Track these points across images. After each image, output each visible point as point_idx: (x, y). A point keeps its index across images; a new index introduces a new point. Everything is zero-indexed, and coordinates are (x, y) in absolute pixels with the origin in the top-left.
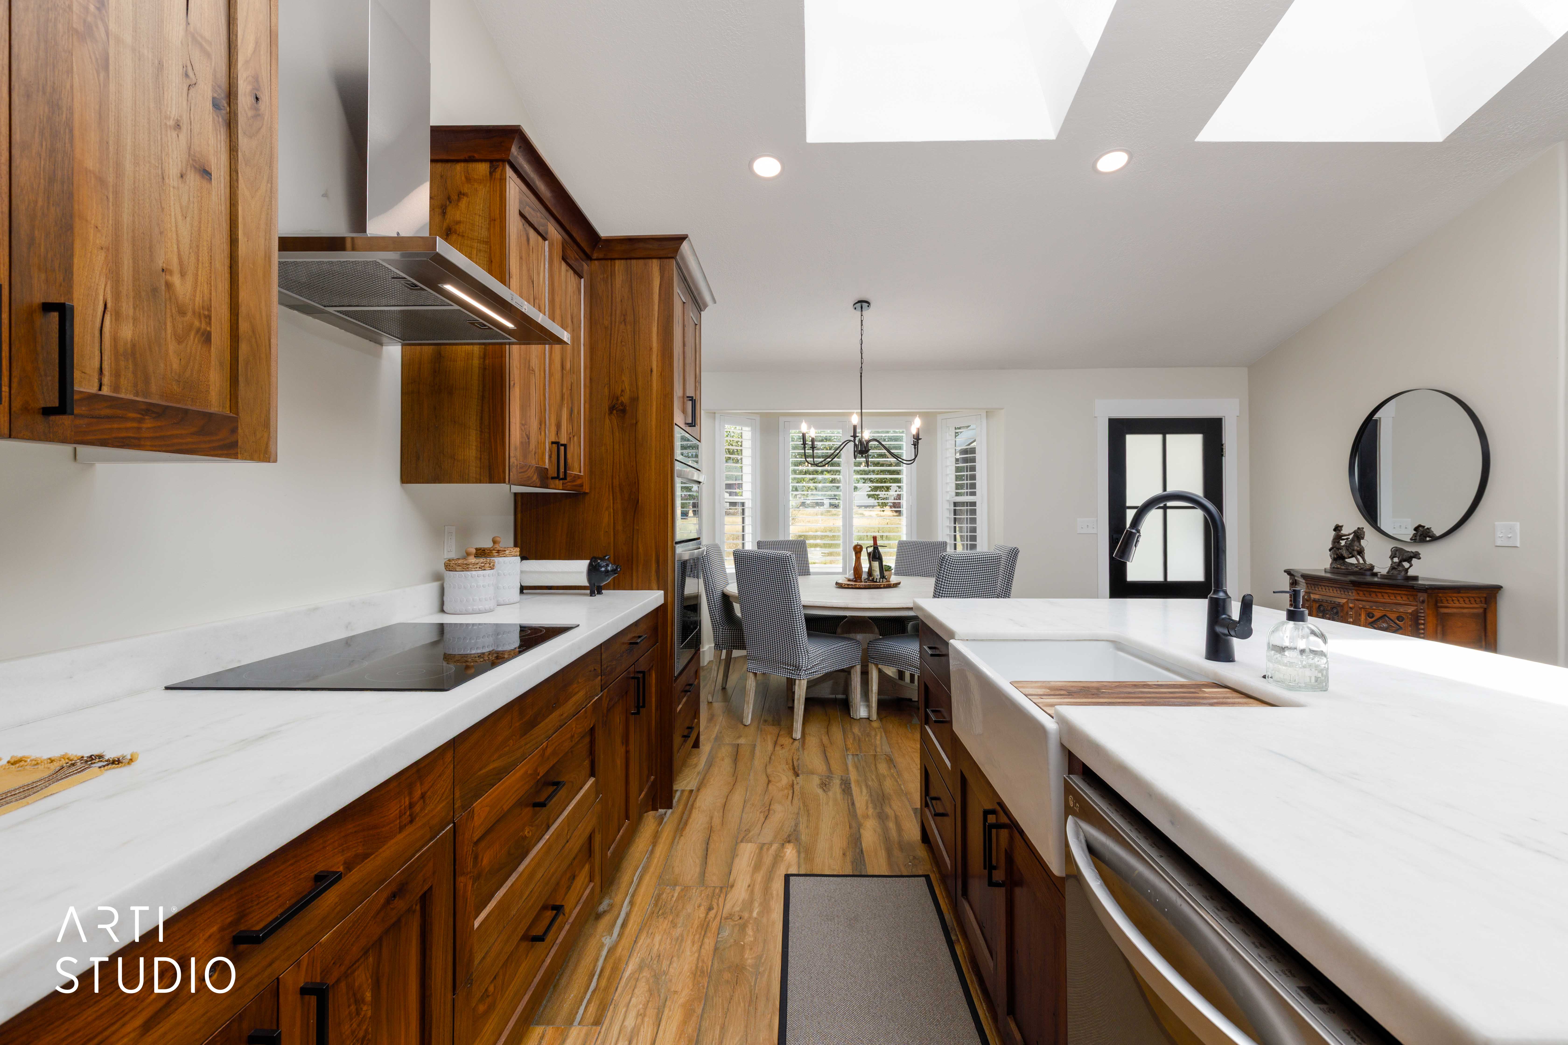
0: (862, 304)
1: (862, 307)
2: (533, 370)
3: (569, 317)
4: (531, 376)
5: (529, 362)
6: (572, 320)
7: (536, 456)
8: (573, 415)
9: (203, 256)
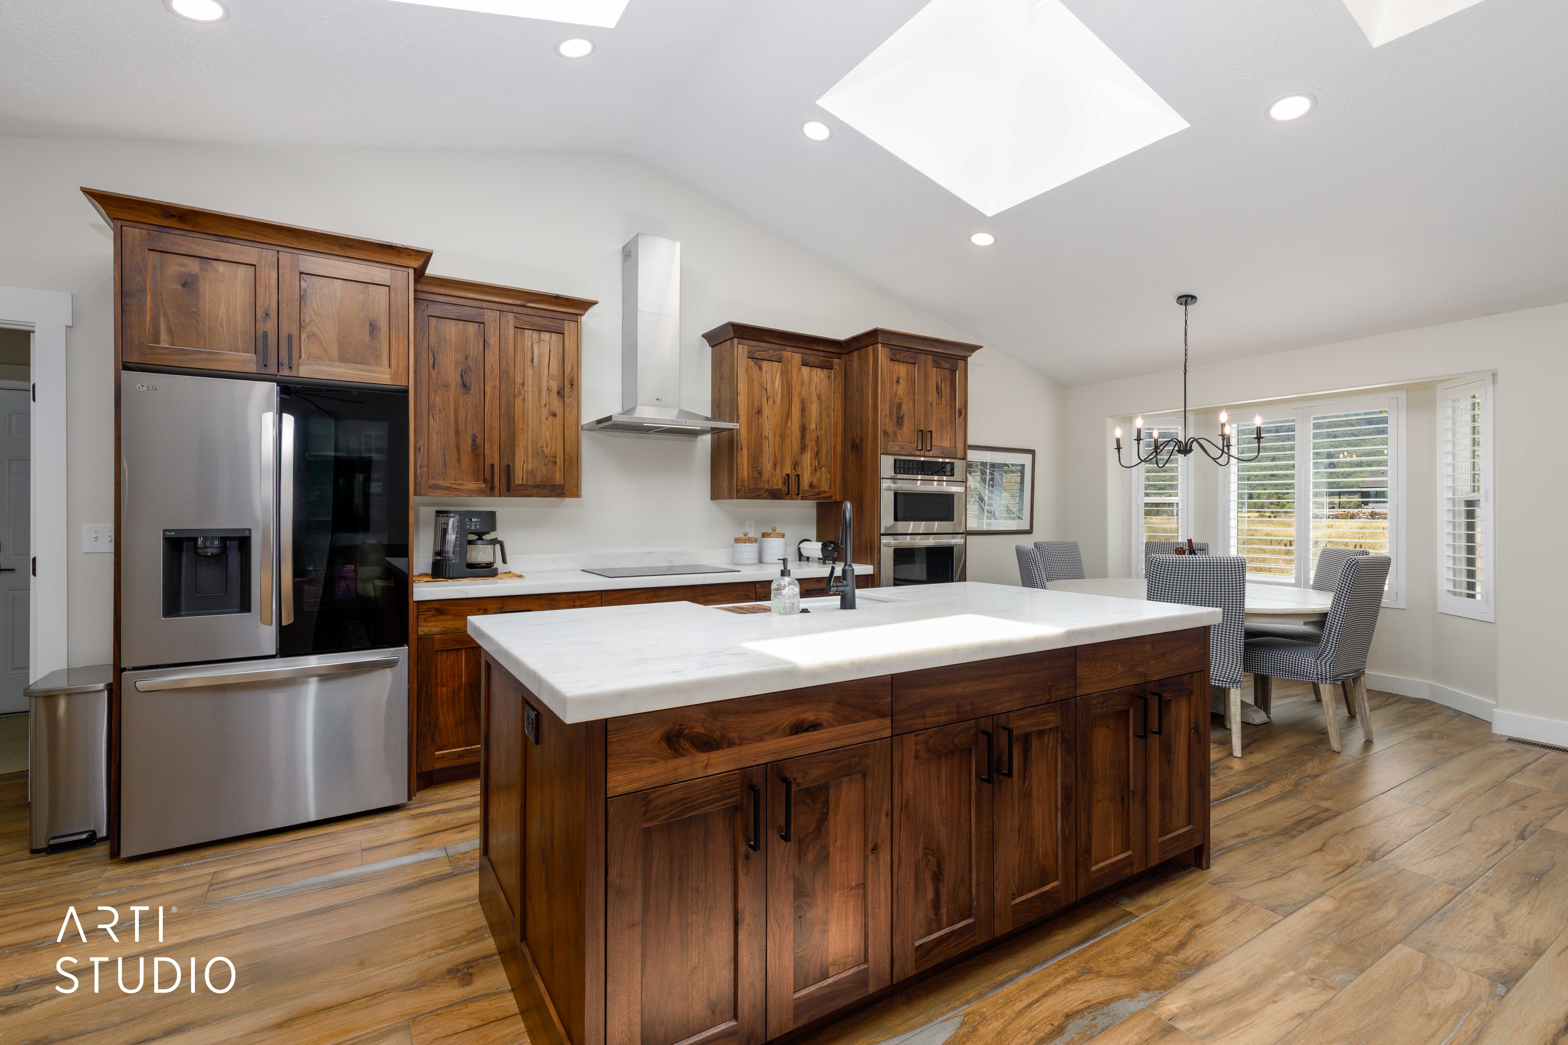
0: (1187, 299)
1: (1186, 302)
2: (766, 437)
3: (815, 398)
4: (764, 441)
5: (762, 433)
6: (819, 398)
7: (770, 483)
8: (819, 455)
9: (554, 439)
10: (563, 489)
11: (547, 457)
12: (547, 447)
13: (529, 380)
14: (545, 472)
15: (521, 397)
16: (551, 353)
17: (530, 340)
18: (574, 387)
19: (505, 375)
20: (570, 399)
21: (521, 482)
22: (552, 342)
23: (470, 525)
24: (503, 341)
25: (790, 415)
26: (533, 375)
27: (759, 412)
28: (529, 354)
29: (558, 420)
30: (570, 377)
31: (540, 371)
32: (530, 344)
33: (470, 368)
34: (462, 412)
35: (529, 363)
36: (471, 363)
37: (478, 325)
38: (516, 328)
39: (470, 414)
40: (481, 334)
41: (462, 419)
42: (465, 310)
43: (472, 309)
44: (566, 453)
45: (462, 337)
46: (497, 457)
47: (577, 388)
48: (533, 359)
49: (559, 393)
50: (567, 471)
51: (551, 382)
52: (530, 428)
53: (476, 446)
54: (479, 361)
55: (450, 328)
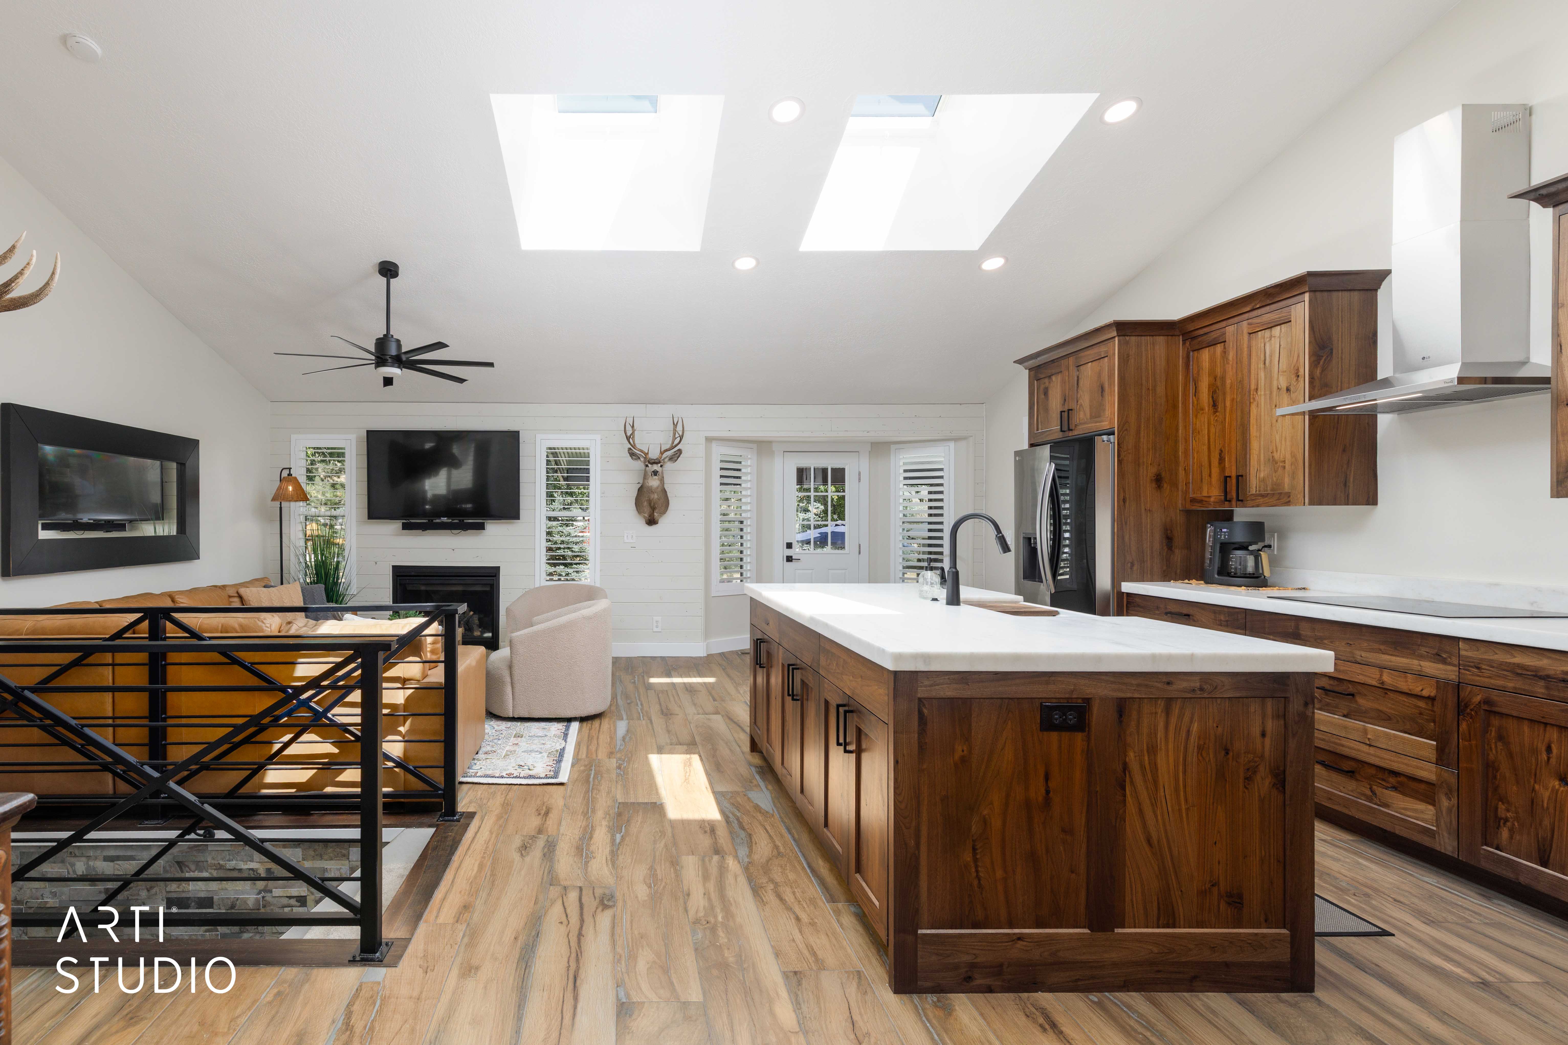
9: (1283, 442)
10: (1289, 497)
11: (1276, 463)
12: (1277, 451)
13: (1262, 383)
14: (1275, 479)
15: (1255, 403)
16: (1281, 347)
17: (1262, 340)
18: (1299, 379)
19: (1241, 386)
20: (1296, 394)
21: (1254, 492)
22: (1282, 335)
23: (1221, 535)
24: (1240, 353)
26: (1266, 378)
28: (1262, 356)
30: (1296, 368)
31: (1271, 371)
32: (1263, 345)
33: (1217, 387)
34: (1213, 430)
35: (1262, 366)
36: (1219, 383)
37: (1223, 344)
38: (1250, 334)
39: (1217, 431)
40: (1225, 352)
41: (1212, 436)
42: (1213, 335)
43: (1218, 331)
44: (1293, 456)
45: (1213, 361)
46: (1234, 468)
47: (1303, 379)
48: (1265, 360)
49: (1288, 390)
50: (1293, 476)
51: (1281, 378)
52: (1262, 433)
53: (1221, 460)
54: (1223, 379)
55: (1205, 355)
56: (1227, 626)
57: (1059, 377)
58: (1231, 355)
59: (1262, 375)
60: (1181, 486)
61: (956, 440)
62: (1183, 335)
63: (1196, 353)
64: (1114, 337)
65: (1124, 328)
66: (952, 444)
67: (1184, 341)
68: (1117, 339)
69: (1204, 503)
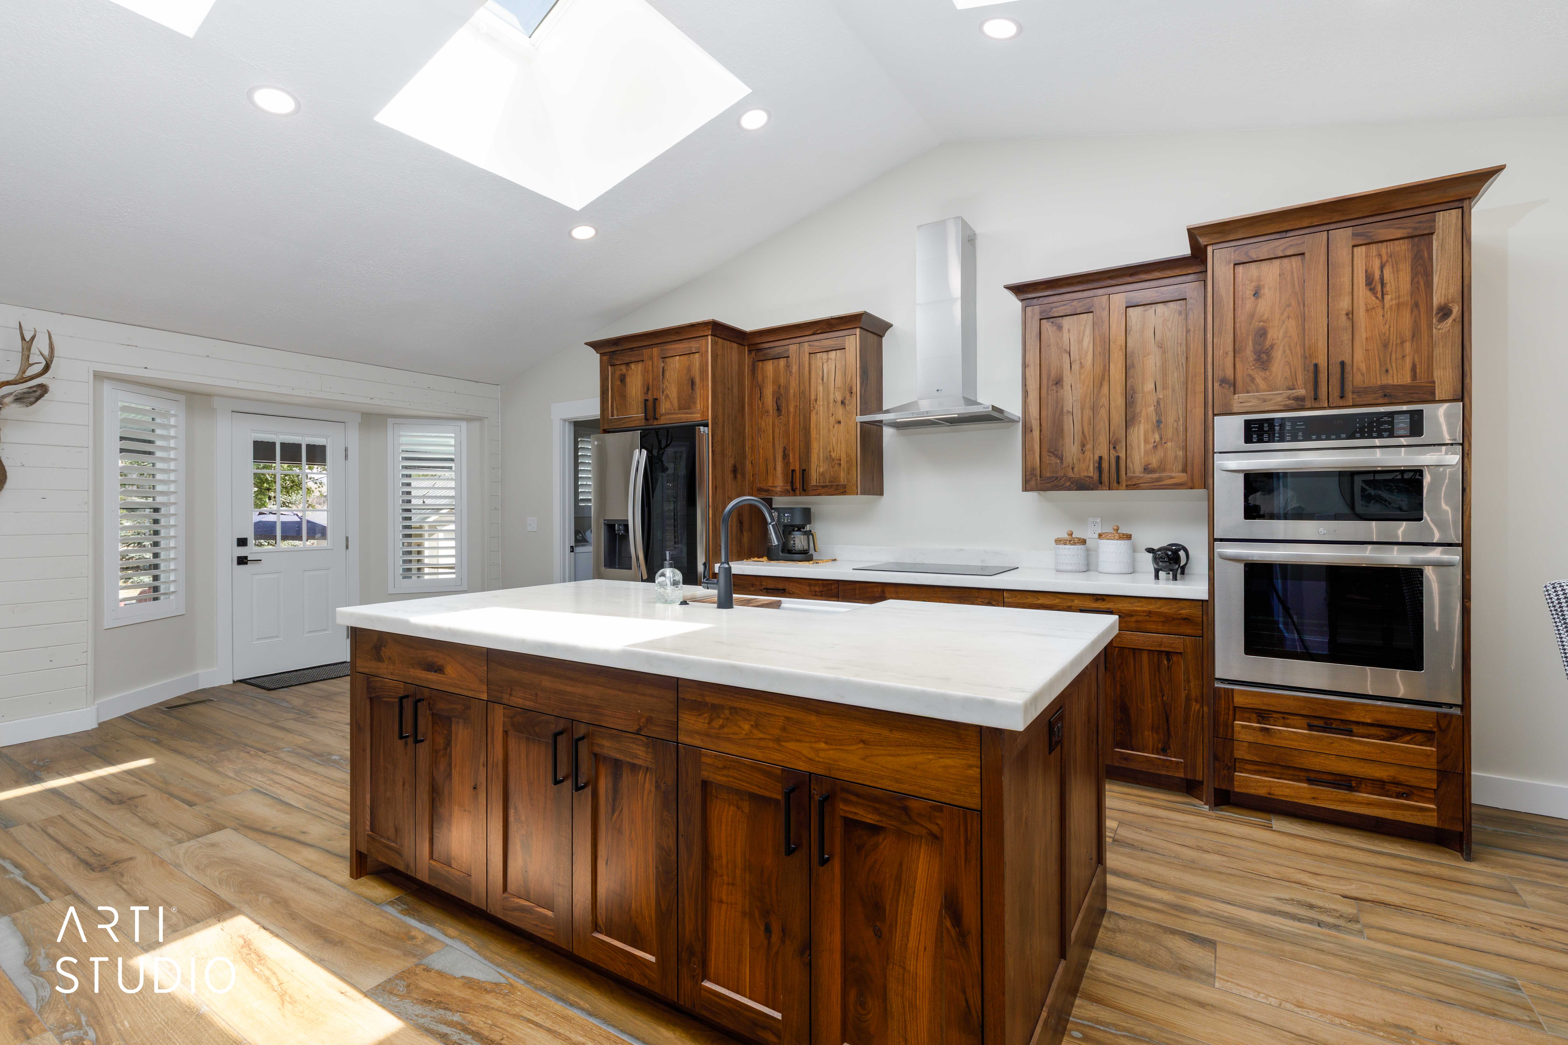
2: (1068, 412)
3: (1152, 346)
4: (1065, 417)
5: (1062, 407)
6: (1161, 346)
7: (1075, 469)
8: (1162, 426)
9: (839, 444)
10: (845, 488)
11: (833, 461)
12: (834, 451)
13: (821, 396)
14: (832, 474)
15: (815, 411)
16: (837, 368)
17: (821, 361)
18: (853, 395)
19: (803, 396)
20: (850, 407)
21: (815, 484)
22: (837, 359)
23: (784, 519)
24: (801, 368)
25: (1107, 378)
26: (823, 392)
27: (1058, 382)
28: (821, 373)
29: (842, 427)
30: (850, 386)
31: (828, 387)
32: (821, 364)
33: (781, 395)
34: (777, 430)
35: (820, 381)
36: (782, 391)
37: (785, 359)
38: (810, 354)
39: (781, 431)
40: (788, 366)
41: (776, 436)
42: (778, 350)
43: (782, 348)
44: (848, 455)
45: (776, 371)
46: (797, 463)
47: (855, 395)
48: (823, 377)
49: (843, 403)
50: (849, 471)
51: (837, 393)
52: (821, 436)
53: (785, 456)
54: (787, 388)
55: (769, 366)
56: (822, 596)
57: (640, 365)
58: (795, 369)
59: (821, 388)
60: (749, 476)
61: (469, 419)
62: (748, 345)
63: (760, 363)
64: (707, 336)
65: (718, 329)
66: (464, 425)
67: (750, 351)
68: (710, 337)
69: (770, 492)
